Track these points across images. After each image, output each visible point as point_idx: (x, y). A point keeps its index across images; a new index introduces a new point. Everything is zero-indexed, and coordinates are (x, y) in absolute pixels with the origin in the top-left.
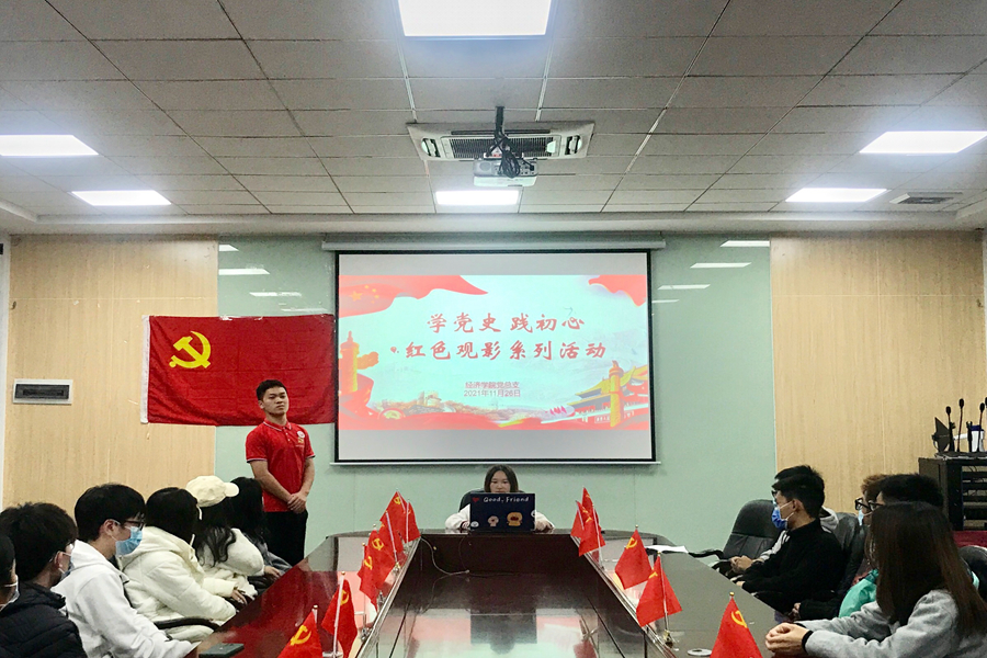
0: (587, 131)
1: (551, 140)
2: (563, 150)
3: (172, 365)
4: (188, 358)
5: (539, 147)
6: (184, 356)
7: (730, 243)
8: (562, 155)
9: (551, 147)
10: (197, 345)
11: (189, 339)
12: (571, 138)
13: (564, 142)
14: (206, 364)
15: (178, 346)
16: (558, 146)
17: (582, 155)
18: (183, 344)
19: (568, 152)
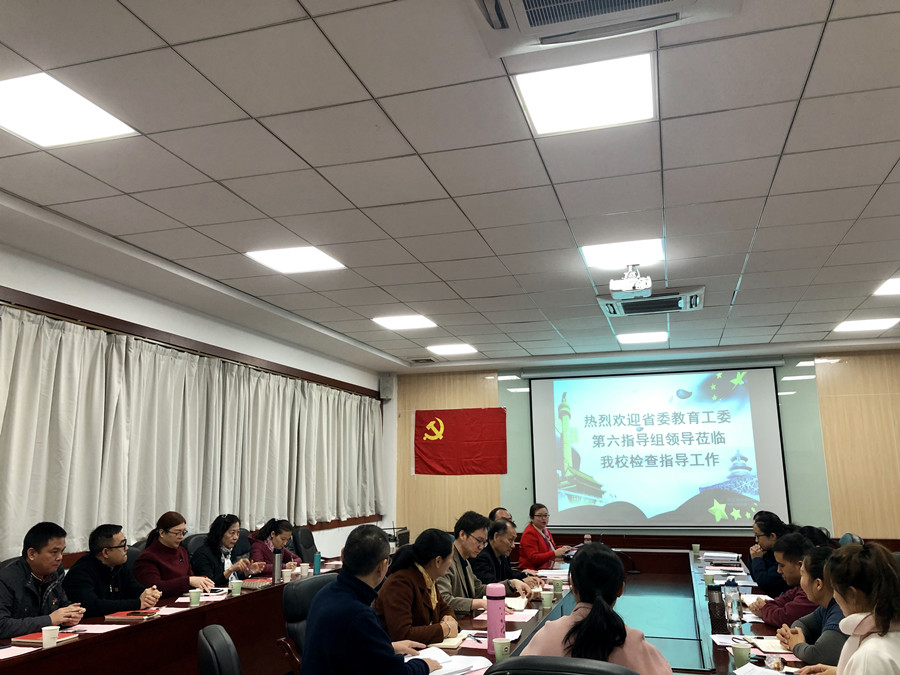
0: (700, 292)
1: (680, 299)
2: (688, 305)
3: (425, 439)
4: (433, 434)
5: (673, 305)
6: (432, 433)
7: (802, 364)
8: (688, 309)
9: (681, 304)
10: (437, 426)
11: (434, 422)
12: (692, 297)
13: (688, 300)
14: (441, 437)
15: (428, 427)
16: (685, 303)
17: (700, 307)
18: (431, 426)
19: (691, 307)
